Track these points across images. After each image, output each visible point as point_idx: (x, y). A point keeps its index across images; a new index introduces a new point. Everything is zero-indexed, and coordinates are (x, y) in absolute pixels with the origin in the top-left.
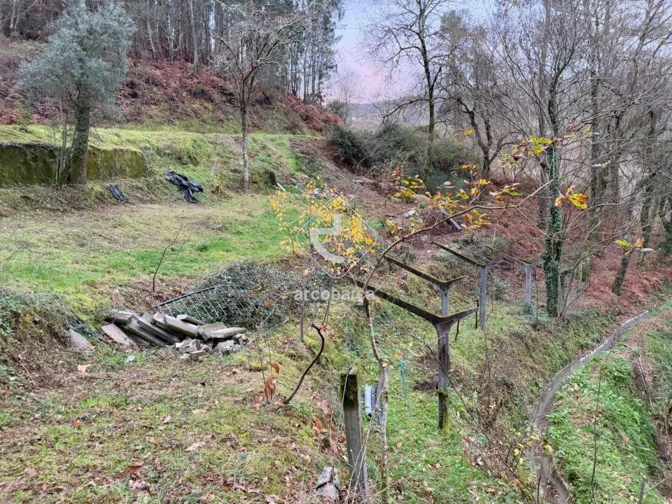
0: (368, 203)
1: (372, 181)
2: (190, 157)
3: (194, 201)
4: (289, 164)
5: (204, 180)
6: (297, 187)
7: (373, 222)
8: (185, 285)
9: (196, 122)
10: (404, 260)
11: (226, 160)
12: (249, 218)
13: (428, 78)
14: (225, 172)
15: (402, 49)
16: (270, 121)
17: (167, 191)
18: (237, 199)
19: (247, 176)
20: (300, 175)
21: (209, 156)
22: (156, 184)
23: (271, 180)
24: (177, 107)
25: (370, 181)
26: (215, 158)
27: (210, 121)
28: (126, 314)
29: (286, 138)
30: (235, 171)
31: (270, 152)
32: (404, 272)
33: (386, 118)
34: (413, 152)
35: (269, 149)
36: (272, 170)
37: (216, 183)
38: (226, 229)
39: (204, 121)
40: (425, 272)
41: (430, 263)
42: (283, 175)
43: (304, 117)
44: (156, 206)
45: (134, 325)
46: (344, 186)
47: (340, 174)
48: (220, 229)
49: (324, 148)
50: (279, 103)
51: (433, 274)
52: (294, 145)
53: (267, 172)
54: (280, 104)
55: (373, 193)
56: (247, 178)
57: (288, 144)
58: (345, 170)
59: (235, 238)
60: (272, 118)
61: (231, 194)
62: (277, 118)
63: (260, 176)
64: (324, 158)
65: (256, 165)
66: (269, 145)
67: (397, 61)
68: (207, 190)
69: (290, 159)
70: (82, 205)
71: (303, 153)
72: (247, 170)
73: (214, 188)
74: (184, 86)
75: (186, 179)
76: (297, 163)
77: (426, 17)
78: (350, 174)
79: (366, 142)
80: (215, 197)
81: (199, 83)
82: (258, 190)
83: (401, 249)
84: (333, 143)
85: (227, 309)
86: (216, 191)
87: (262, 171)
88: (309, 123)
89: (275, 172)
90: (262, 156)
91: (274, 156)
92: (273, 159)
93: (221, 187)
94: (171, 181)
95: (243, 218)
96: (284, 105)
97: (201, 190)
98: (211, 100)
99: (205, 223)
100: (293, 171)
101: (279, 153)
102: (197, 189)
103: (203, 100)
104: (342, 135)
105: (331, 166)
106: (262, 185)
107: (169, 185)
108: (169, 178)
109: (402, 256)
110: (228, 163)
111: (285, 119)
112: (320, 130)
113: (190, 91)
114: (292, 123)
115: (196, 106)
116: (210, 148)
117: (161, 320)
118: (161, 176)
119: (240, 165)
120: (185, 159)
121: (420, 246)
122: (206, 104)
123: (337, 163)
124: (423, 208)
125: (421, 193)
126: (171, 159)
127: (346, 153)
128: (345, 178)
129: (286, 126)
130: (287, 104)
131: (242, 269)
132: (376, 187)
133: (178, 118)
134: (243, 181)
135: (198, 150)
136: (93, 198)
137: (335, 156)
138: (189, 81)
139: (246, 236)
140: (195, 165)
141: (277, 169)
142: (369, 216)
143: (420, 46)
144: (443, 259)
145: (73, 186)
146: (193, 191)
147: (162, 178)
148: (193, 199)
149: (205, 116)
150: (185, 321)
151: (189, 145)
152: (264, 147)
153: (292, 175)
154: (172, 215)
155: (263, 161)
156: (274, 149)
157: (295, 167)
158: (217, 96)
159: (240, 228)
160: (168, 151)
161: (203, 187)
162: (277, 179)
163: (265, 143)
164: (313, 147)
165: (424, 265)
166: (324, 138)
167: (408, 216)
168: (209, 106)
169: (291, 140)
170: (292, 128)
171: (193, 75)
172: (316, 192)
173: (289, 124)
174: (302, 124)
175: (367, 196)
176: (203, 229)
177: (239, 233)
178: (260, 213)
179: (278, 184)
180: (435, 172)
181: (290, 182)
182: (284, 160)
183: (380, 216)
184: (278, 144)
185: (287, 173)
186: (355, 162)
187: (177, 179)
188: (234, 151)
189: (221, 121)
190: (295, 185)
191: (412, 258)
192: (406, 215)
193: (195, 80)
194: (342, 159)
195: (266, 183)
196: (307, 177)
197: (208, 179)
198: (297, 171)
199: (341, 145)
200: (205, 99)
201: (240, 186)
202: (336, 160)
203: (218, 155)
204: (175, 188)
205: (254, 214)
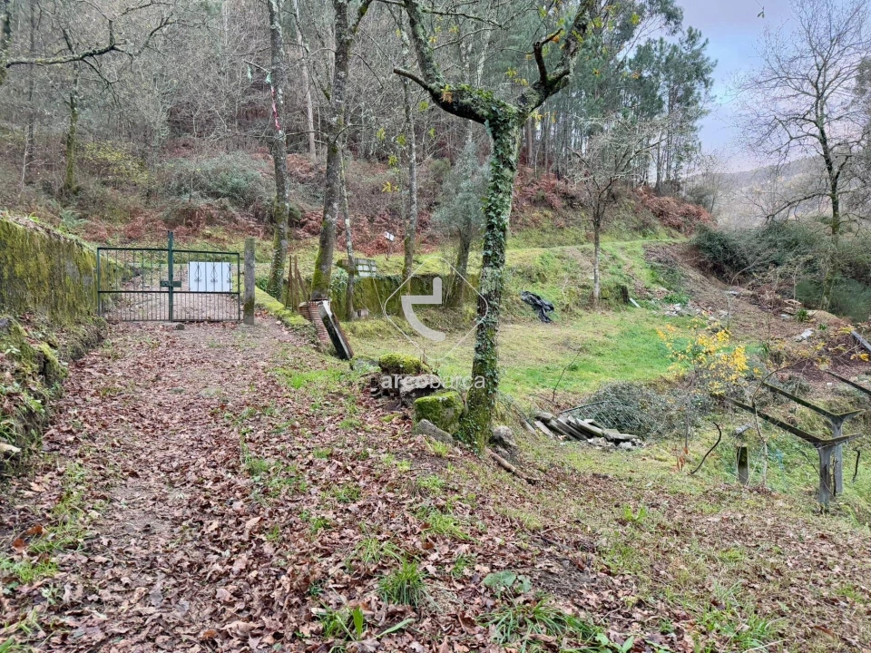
0: (745, 321)
1: (751, 293)
2: (538, 274)
3: (547, 320)
4: (643, 276)
5: (553, 298)
6: (653, 302)
7: (754, 345)
8: (573, 399)
9: (535, 232)
10: (793, 392)
11: (574, 275)
12: (606, 339)
13: (830, 169)
14: (573, 289)
15: (792, 138)
16: (616, 223)
17: (523, 311)
18: (588, 317)
19: (597, 292)
20: (657, 288)
21: (556, 272)
22: (513, 304)
23: (623, 295)
24: (517, 218)
25: (748, 292)
26: (564, 274)
27: (549, 230)
28: (548, 415)
29: (639, 243)
30: (584, 287)
31: (621, 263)
32: (794, 405)
33: (770, 218)
34: (810, 257)
35: (620, 259)
36: (624, 284)
37: (566, 301)
38: (587, 350)
39: (543, 230)
40: (821, 406)
41: (829, 397)
42: (636, 289)
43: (658, 213)
44: (517, 326)
45: (553, 423)
46: (713, 299)
47: (706, 283)
48: (581, 350)
49: (686, 254)
50: (626, 200)
51: (832, 411)
52: (649, 252)
53: (618, 286)
54: (628, 201)
55: (752, 308)
56: (596, 294)
57: (642, 252)
58: (714, 278)
59: (598, 360)
60: (618, 218)
61: (581, 311)
62: (623, 218)
63: (611, 291)
64: (686, 265)
65: (607, 279)
66: (619, 254)
67: (786, 152)
68: (557, 309)
69: (644, 270)
70: (462, 326)
71: (660, 262)
72: (597, 285)
73: (564, 307)
74: (523, 194)
75: (539, 298)
76: (653, 275)
77: (827, 98)
78: (720, 284)
79: (742, 243)
80: (565, 315)
81: (539, 190)
82: (608, 307)
83: (790, 379)
84: (698, 247)
85: (617, 420)
86: (566, 309)
87: (613, 285)
88: (662, 219)
89: (627, 285)
90: (611, 268)
91: (626, 267)
92: (624, 271)
93: (571, 305)
94: (526, 301)
95: (600, 338)
96: (633, 202)
97: (552, 308)
98: (551, 207)
99: (566, 344)
100: (647, 283)
101: (631, 263)
102: (548, 308)
103: (543, 208)
104: (710, 237)
105: (695, 275)
106: (612, 301)
107: (524, 305)
108: (524, 298)
109: (790, 386)
110: (575, 278)
111: (633, 217)
112: (678, 228)
113: (530, 199)
114: (643, 221)
115: (536, 214)
116: (557, 264)
117: (573, 421)
118: (517, 296)
119: (589, 281)
120: (535, 276)
121: (819, 377)
122: (546, 212)
123: (703, 270)
124: (824, 328)
125: (822, 309)
126: (522, 277)
127: (715, 258)
128: (713, 289)
129: (635, 225)
130: (637, 200)
131: (623, 388)
132: (755, 300)
133: (518, 229)
134: (592, 296)
135: (546, 267)
136: (468, 319)
137: (700, 263)
138: (529, 189)
139: (607, 358)
140: (543, 283)
141: (629, 281)
142: (747, 338)
143: (818, 133)
144: (848, 393)
145: (454, 309)
146: (546, 310)
147: (518, 299)
148: (547, 318)
149: (545, 225)
150: (591, 424)
151: (537, 261)
152: (614, 258)
153: (647, 289)
154: (535, 336)
155: (613, 274)
156: (625, 259)
157: (651, 278)
158: (558, 202)
159: (601, 349)
160: (520, 270)
161: (554, 306)
162: (630, 293)
163: (614, 253)
164: (672, 253)
165: (820, 399)
166: (685, 240)
167: (800, 339)
168: (550, 214)
169: (644, 247)
170: (642, 229)
171: (533, 181)
172: (678, 309)
173: (638, 223)
174: (655, 221)
175: (743, 312)
176: (565, 349)
177: (599, 354)
178: (615, 333)
179: (631, 299)
180: (844, 279)
181: (644, 295)
182: (636, 271)
183: (762, 337)
184: (629, 253)
185: (640, 286)
186: (727, 268)
187: (532, 299)
188: (582, 265)
189: (562, 228)
190: (650, 299)
191: (804, 390)
192: (798, 337)
193: (536, 187)
194: (710, 265)
195: (617, 299)
196: (665, 290)
197: (557, 296)
198: (653, 283)
199: (709, 249)
200: (545, 206)
201: (589, 302)
202: (701, 267)
203: (565, 269)
204: (530, 307)
205: (610, 334)
